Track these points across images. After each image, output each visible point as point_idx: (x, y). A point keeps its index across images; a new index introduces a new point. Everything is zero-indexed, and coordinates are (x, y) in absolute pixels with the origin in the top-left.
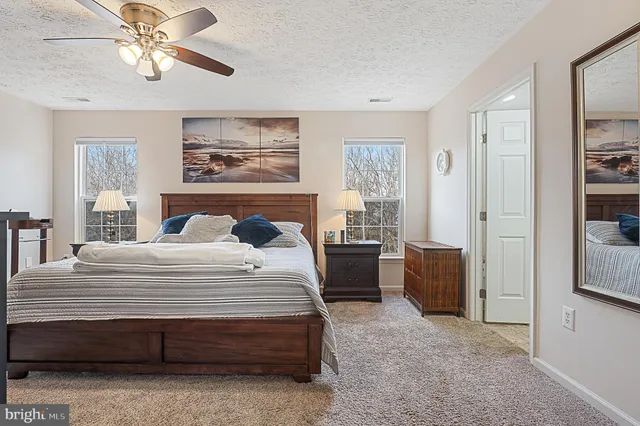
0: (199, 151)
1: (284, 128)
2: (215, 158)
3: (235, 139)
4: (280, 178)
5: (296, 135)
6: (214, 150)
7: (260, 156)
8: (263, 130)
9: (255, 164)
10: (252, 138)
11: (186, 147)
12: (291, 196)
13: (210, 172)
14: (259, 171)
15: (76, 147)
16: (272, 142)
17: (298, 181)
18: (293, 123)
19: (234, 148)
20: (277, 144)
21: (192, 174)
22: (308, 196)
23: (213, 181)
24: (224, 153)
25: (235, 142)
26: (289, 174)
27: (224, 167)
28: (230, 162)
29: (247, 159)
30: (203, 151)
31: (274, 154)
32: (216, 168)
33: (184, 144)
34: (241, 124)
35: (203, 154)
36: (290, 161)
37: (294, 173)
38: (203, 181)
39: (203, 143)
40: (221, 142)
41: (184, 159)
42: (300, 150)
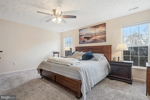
0: (82, 37)
1: (101, 27)
2: (85, 38)
3: (89, 32)
4: (100, 41)
5: (105, 28)
6: (85, 36)
7: (95, 36)
8: (96, 29)
9: (94, 38)
10: (93, 31)
11: (80, 36)
12: (103, 46)
13: (84, 41)
14: (95, 40)
15: (64, 39)
16: (98, 31)
17: (106, 41)
18: (104, 25)
19: (89, 35)
20: (99, 32)
21: (81, 42)
22: (108, 46)
23: (85, 43)
24: (87, 36)
25: (89, 33)
26: (103, 40)
27: (87, 40)
28: (88, 38)
29: (92, 37)
30: (83, 36)
31: (99, 35)
32: (85, 40)
33: (79, 36)
34: (90, 28)
35: (83, 37)
36: (103, 36)
37: (104, 39)
38: (83, 43)
39: (83, 35)
40: (86, 34)
41: (79, 39)
42: (106, 32)
